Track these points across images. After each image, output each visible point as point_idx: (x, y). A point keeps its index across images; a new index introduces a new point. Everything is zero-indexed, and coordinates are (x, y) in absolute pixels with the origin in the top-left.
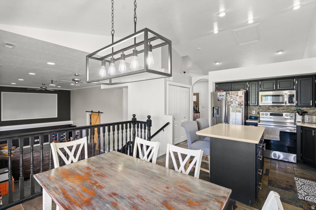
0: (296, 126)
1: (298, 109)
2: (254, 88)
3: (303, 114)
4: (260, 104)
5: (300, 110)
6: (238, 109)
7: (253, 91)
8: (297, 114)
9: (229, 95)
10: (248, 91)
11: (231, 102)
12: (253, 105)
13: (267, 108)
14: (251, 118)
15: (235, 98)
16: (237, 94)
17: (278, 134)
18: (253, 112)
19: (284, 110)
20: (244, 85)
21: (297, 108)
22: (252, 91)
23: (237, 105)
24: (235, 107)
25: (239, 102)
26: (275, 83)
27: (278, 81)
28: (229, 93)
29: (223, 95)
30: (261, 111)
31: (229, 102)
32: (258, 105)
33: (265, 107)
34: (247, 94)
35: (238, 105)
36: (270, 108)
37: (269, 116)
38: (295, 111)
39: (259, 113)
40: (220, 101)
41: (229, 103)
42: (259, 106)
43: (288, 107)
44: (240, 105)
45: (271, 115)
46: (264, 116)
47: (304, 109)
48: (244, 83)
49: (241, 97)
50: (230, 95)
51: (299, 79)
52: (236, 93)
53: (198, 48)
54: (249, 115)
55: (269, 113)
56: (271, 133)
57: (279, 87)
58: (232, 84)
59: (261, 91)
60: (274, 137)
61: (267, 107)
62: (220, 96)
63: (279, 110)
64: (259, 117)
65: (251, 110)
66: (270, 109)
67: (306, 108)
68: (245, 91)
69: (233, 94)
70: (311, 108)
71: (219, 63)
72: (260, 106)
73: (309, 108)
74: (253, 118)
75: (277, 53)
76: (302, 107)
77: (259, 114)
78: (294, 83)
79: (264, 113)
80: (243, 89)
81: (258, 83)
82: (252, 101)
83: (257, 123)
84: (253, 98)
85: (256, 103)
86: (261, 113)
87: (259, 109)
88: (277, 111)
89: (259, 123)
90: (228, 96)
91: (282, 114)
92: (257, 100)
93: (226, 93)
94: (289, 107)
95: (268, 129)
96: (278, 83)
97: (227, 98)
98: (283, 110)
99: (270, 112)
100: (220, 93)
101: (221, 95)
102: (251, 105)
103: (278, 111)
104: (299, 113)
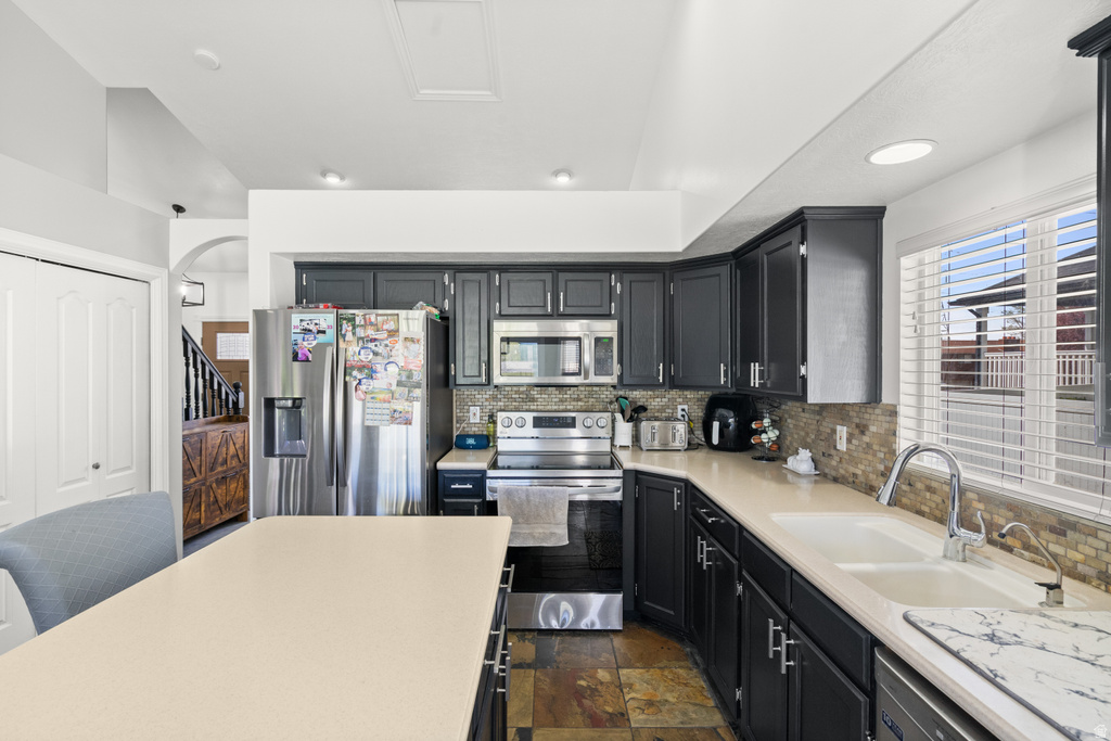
0: (618, 473)
1: (621, 397)
2: (472, 301)
3: (636, 414)
4: (498, 379)
5: (626, 398)
6: (399, 407)
7: (471, 316)
8: (619, 416)
9: (354, 327)
10: (451, 317)
11: (361, 369)
12: (469, 381)
13: (522, 393)
14: (461, 444)
15: (380, 349)
16: (391, 326)
17: (562, 514)
18: (471, 414)
19: (579, 400)
20: (431, 284)
21: (615, 393)
22: (467, 316)
23: (394, 387)
24: (381, 396)
25: (401, 369)
26: (549, 286)
27: (563, 276)
28: (352, 320)
29: (323, 326)
30: (501, 410)
31: (352, 368)
32: (489, 384)
33: (515, 389)
34: (447, 329)
35: (399, 384)
36: (535, 392)
37: (530, 430)
38: (611, 403)
39: (492, 419)
40: (307, 360)
41: (355, 373)
42: (492, 386)
43: (590, 388)
44: (405, 382)
45: (538, 423)
46: (514, 431)
47: (638, 395)
48: (432, 276)
49: (412, 340)
50: (360, 332)
51: (628, 277)
52: (386, 322)
53: (202, 52)
54: (458, 429)
55: (529, 417)
56: (538, 515)
57: (565, 305)
58: (381, 276)
59: (502, 316)
60: (547, 531)
61: (521, 389)
62: (307, 331)
63: (561, 401)
64: (495, 438)
65: (464, 406)
66: (533, 400)
67: (642, 393)
68: (436, 312)
69: (371, 324)
70: (657, 393)
71: (342, 178)
72: (496, 387)
73: (650, 393)
74: (471, 441)
75: (554, 178)
76: (632, 390)
77: (495, 423)
78: (611, 289)
79: (514, 415)
80: (428, 304)
81: (490, 282)
82: (466, 366)
83: (485, 471)
84: (470, 347)
85: (480, 376)
86: (501, 416)
87: (494, 398)
88: (556, 407)
89: (491, 473)
90: (349, 336)
91: (574, 418)
92: (484, 358)
93: (339, 319)
94: (595, 389)
95: (527, 496)
96: (561, 285)
97: (342, 345)
98: (574, 400)
99: (533, 411)
100: (303, 316)
101: (311, 327)
102: (460, 380)
103: (561, 407)
104: (622, 412)
